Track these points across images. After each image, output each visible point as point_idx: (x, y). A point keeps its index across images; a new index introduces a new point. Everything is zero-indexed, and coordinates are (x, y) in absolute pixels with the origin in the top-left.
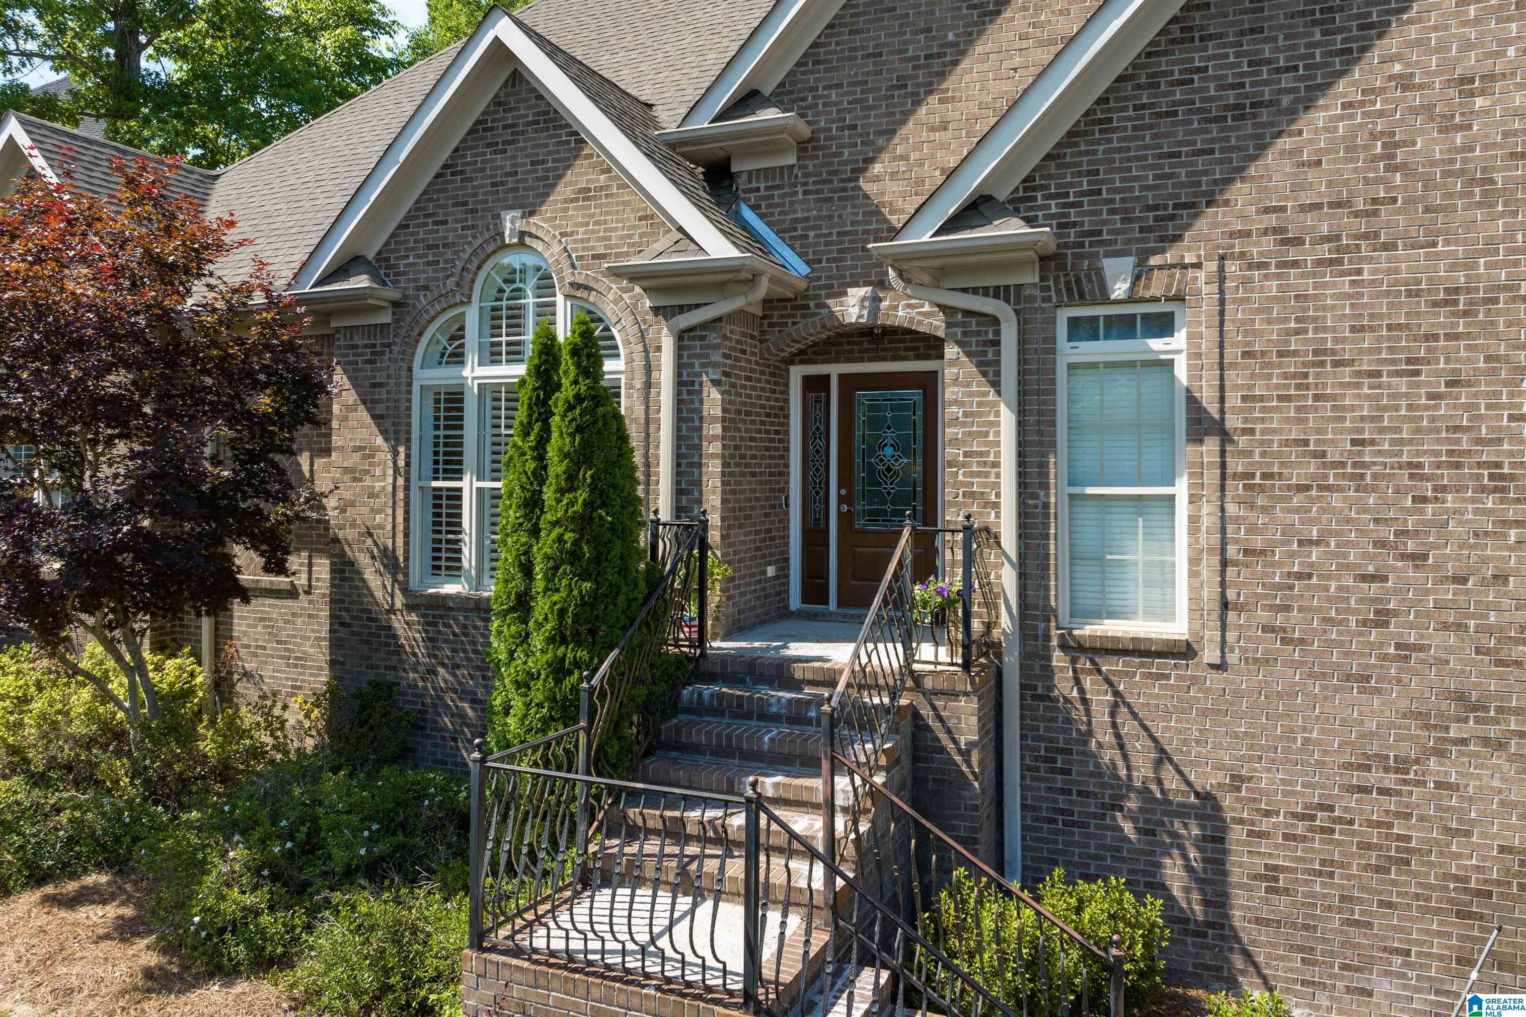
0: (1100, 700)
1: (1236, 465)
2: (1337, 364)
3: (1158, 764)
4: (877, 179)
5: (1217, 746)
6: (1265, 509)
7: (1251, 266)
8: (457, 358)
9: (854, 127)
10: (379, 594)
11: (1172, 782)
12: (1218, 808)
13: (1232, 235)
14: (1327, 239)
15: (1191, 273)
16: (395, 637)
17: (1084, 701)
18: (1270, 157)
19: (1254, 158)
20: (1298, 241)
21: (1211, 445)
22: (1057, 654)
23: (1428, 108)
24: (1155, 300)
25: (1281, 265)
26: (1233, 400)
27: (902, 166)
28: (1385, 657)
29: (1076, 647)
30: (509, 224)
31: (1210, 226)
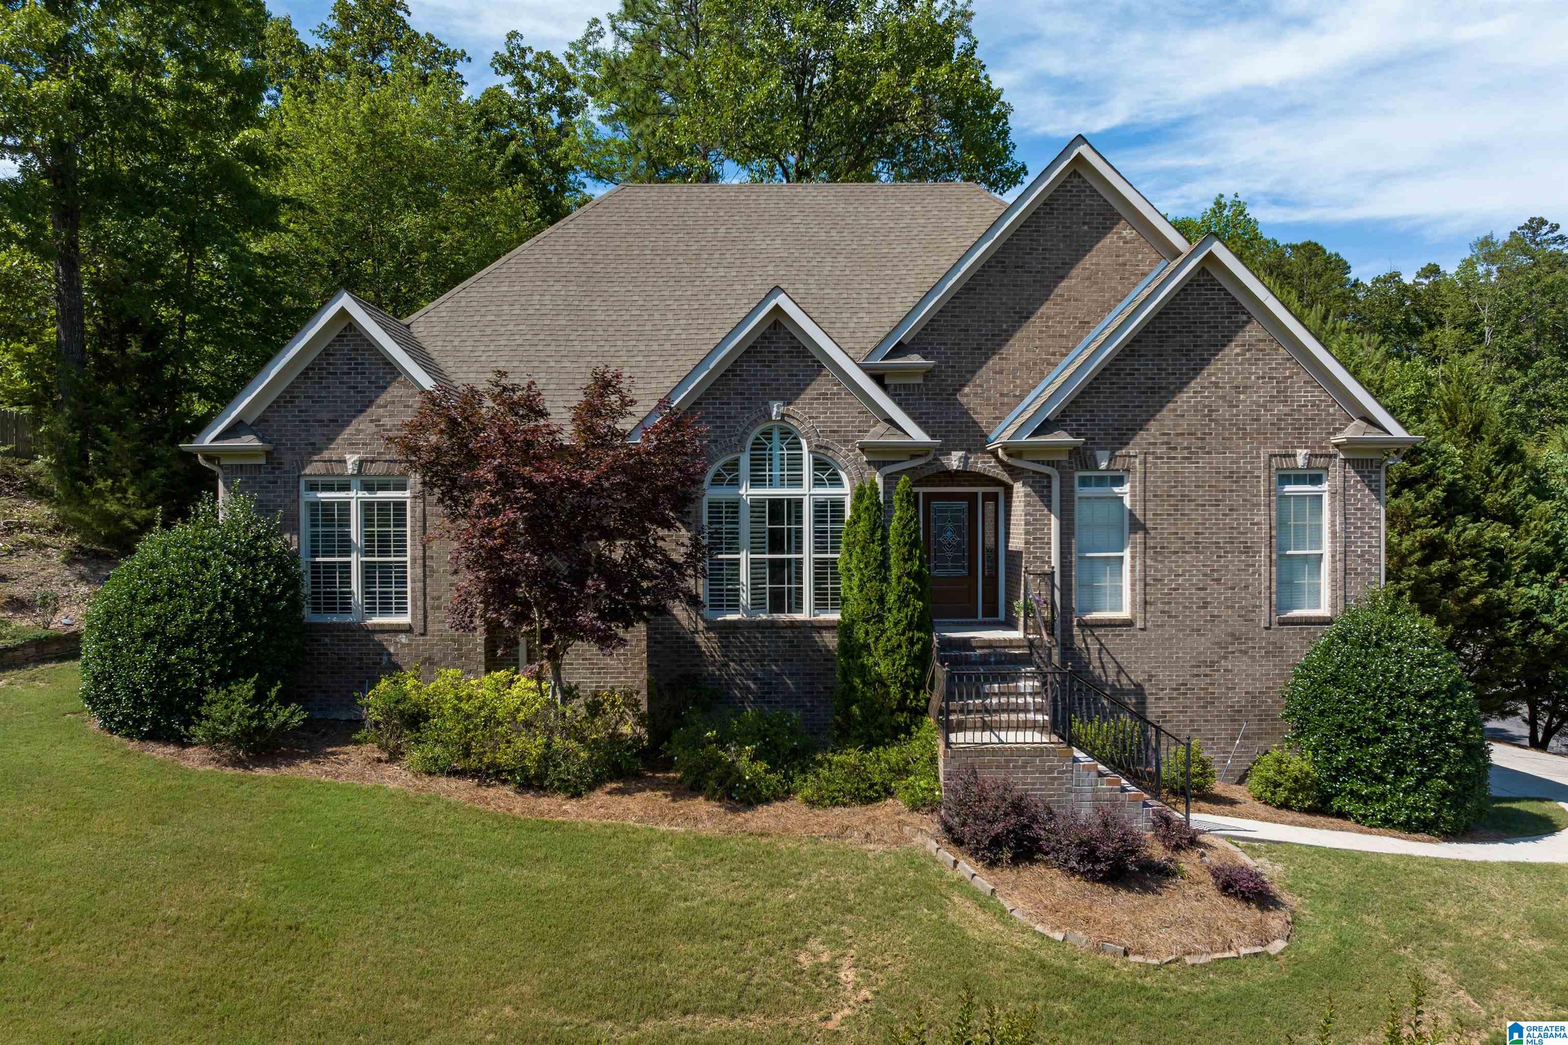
0: (1094, 648)
1: (1151, 543)
2: (1189, 501)
3: (1118, 673)
4: (967, 395)
5: (1143, 663)
6: (1162, 562)
7: (1157, 458)
8: (735, 482)
9: (954, 367)
10: (685, 623)
11: (1124, 681)
12: (1143, 689)
13: (1150, 444)
14: (1186, 448)
15: (1132, 460)
16: (698, 647)
17: (1088, 649)
18: (1165, 412)
19: (1159, 411)
20: (1175, 448)
21: (1140, 535)
22: (1076, 629)
23: (1223, 397)
24: (1118, 470)
25: (1169, 458)
26: (1150, 515)
27: (979, 390)
28: (1206, 621)
29: (1083, 625)
30: (776, 409)
31: (1141, 438)
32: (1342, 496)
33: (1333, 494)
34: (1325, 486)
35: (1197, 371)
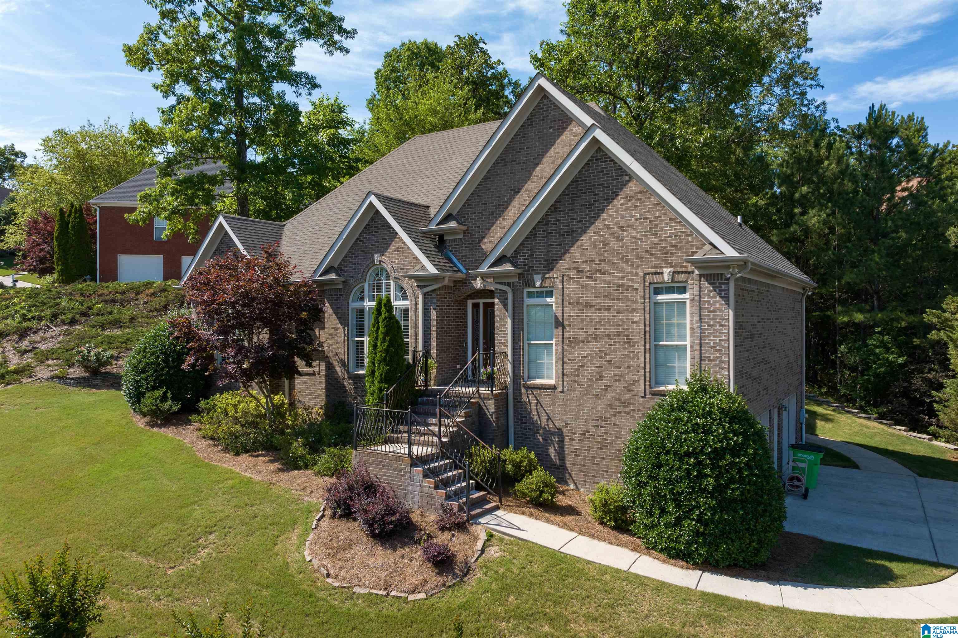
0: (534, 402)
1: (566, 335)
2: (591, 307)
3: (548, 420)
4: (485, 243)
5: (562, 415)
6: (574, 348)
7: (570, 278)
8: (362, 299)
9: (479, 227)
10: (340, 374)
11: (551, 426)
12: (562, 432)
13: (566, 269)
14: (589, 271)
15: (556, 280)
16: (345, 387)
17: (529, 402)
18: (575, 247)
19: (572, 247)
20: (582, 271)
21: (560, 329)
22: (523, 389)
23: (613, 235)
24: (547, 287)
25: (578, 278)
26: (566, 316)
27: (492, 240)
28: (602, 389)
29: (527, 387)
30: (377, 257)
31: (560, 266)
32: (699, 302)
33: (692, 300)
34: (687, 295)
35: (595, 218)
